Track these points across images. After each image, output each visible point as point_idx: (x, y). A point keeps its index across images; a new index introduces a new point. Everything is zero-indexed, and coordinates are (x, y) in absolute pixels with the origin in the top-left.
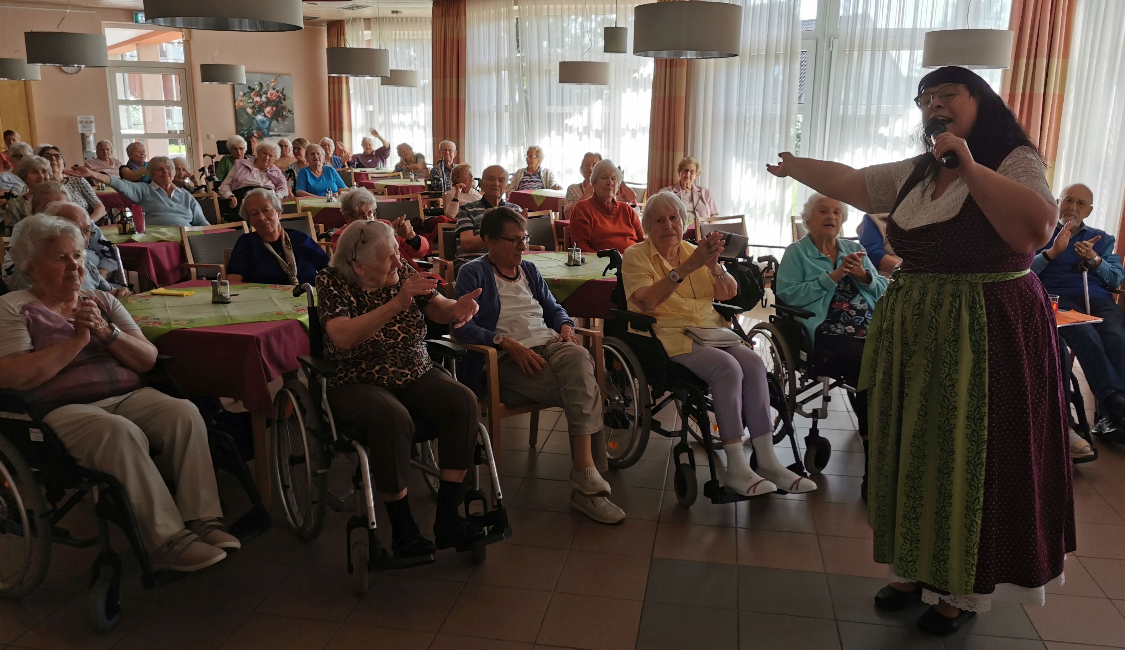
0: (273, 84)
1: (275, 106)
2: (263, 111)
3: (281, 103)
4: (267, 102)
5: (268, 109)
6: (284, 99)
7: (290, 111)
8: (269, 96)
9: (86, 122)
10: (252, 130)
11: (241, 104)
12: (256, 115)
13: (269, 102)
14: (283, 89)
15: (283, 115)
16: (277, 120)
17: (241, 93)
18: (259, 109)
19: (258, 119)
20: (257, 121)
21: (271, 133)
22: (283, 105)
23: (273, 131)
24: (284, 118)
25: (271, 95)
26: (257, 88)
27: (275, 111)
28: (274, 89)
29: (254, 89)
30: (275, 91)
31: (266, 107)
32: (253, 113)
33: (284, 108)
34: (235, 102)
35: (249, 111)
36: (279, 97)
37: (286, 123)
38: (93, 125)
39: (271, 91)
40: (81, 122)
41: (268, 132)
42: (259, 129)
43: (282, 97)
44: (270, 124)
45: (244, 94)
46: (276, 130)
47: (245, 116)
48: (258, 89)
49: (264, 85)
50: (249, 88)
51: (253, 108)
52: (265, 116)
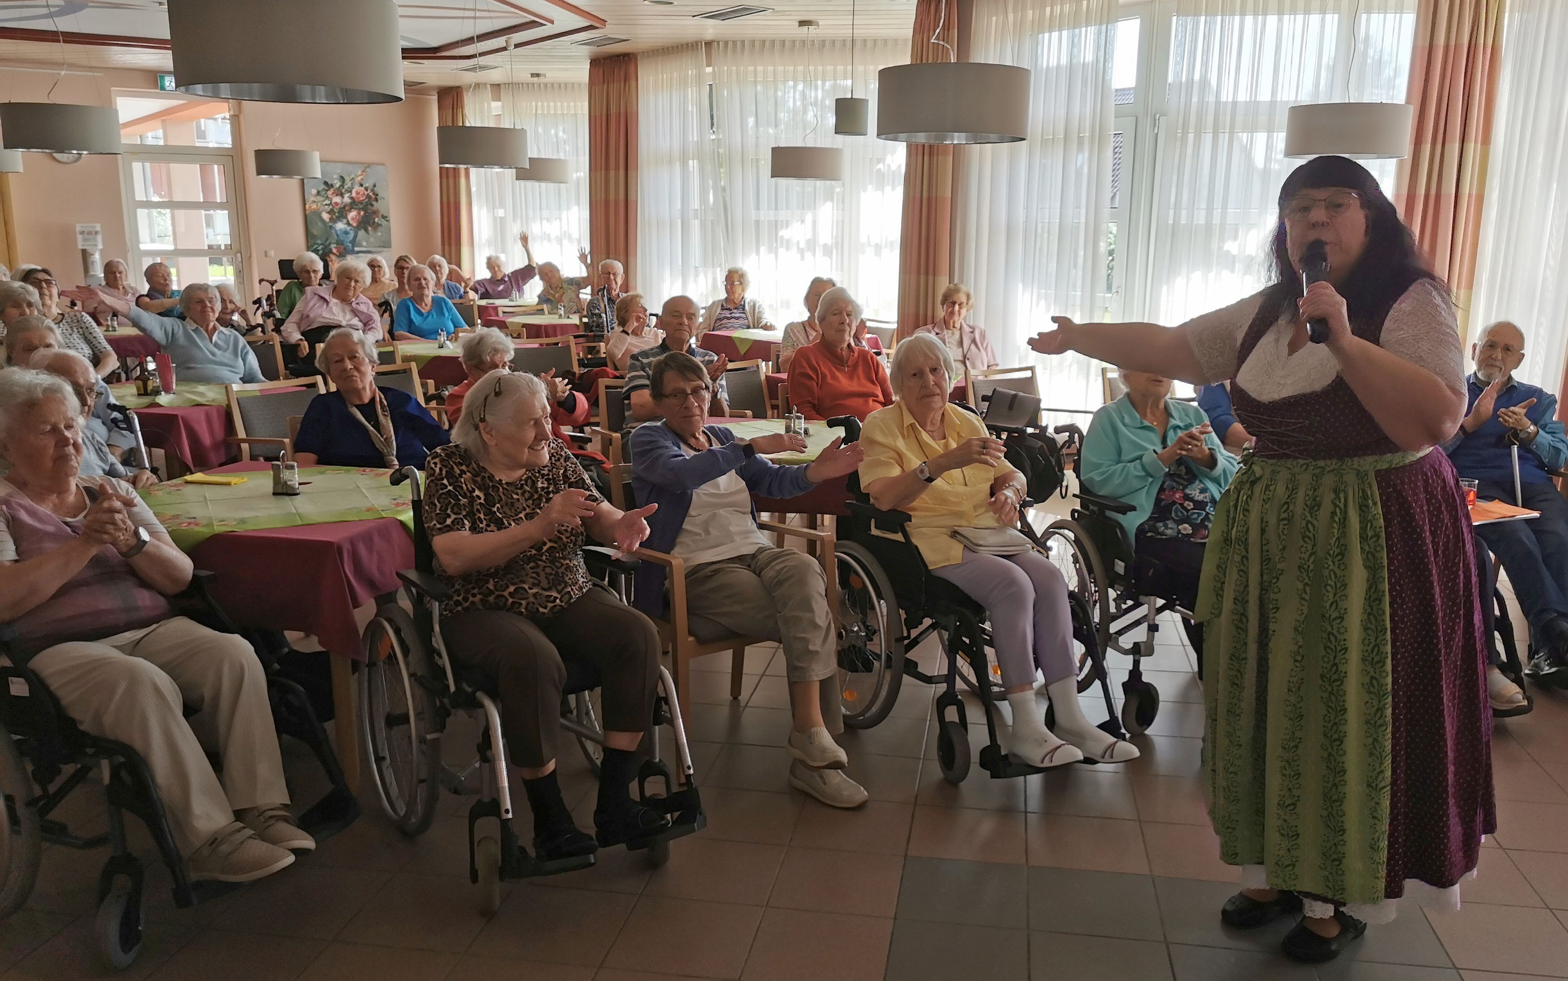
0: (359, 178)
1: (363, 209)
2: (346, 217)
3: (372, 205)
4: (351, 203)
5: (353, 214)
6: (377, 200)
7: (384, 217)
8: (354, 194)
9: (89, 233)
10: (330, 244)
11: (314, 206)
12: (335, 222)
13: (354, 204)
14: (375, 186)
15: (374, 222)
16: (366, 230)
17: (314, 191)
18: (340, 213)
19: (337, 229)
20: (336, 231)
21: (356, 249)
22: (374, 208)
23: (360, 245)
24: (377, 226)
25: (358, 193)
26: (337, 184)
27: (363, 217)
28: (361, 185)
29: (332, 186)
30: (363, 188)
31: (350, 211)
32: (331, 219)
33: (375, 213)
34: (304, 204)
35: (326, 216)
36: (368, 196)
37: (379, 234)
38: (99, 238)
39: (357, 188)
40: (82, 233)
41: (353, 246)
42: (339, 243)
43: (373, 197)
44: (355, 236)
45: (318, 193)
46: (364, 244)
47: (320, 224)
48: (337, 186)
49: (347, 179)
50: (326, 183)
51: (331, 212)
52: (348, 224)
